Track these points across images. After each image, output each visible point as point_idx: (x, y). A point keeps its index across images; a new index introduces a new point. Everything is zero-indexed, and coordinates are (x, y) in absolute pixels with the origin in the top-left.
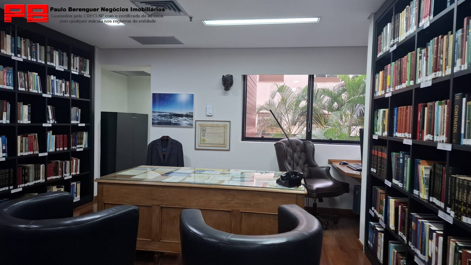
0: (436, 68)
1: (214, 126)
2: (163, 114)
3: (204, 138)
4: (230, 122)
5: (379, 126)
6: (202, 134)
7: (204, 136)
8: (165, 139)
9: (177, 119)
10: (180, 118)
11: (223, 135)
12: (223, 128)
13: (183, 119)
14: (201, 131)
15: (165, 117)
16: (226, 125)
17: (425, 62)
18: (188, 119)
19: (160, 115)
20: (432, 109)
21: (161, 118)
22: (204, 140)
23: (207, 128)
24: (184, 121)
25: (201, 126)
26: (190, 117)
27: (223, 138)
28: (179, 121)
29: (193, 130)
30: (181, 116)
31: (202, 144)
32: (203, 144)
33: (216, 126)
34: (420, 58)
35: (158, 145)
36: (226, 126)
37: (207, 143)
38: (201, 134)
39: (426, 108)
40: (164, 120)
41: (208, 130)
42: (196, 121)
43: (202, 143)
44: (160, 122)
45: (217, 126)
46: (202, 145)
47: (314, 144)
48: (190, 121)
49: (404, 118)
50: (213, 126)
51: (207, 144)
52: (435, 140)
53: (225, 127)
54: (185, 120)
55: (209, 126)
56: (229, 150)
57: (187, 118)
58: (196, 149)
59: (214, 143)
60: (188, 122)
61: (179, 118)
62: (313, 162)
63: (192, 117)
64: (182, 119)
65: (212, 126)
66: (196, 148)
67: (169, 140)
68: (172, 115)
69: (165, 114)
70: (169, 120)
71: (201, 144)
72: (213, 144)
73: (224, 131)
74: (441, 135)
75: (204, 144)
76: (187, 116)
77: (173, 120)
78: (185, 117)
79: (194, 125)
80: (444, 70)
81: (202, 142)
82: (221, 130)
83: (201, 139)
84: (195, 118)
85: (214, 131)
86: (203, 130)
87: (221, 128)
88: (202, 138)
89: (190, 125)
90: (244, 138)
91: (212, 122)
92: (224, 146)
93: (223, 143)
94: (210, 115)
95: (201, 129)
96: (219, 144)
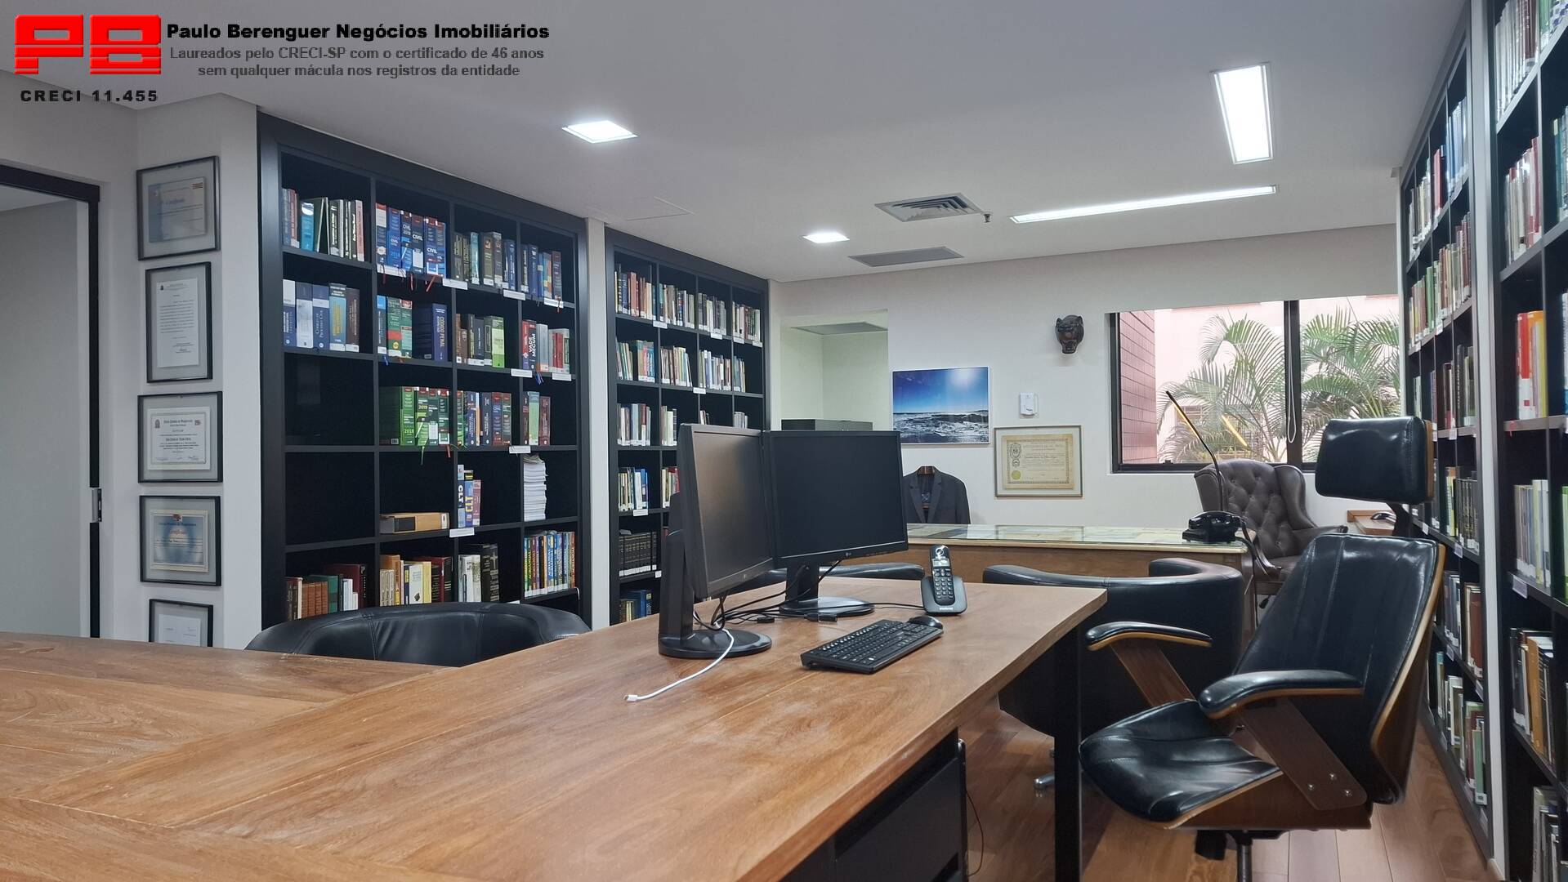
1: (1041, 440)
2: (918, 416)
3: (1018, 469)
4: (1079, 427)
6: (1011, 460)
7: (1016, 464)
9: (951, 428)
10: (958, 425)
11: (1064, 460)
12: (1064, 443)
13: (965, 426)
14: (1008, 453)
15: (924, 424)
16: (1071, 436)
18: (976, 427)
19: (910, 420)
21: (913, 426)
22: (1016, 475)
23: (1023, 444)
24: (967, 432)
25: (1008, 441)
26: (981, 421)
27: (1064, 467)
28: (955, 431)
29: (988, 452)
30: (959, 419)
31: (1013, 483)
32: (1015, 483)
35: (912, 488)
37: (1024, 480)
38: (1008, 461)
40: (921, 432)
41: (1026, 450)
42: (996, 429)
44: (910, 436)
45: (1047, 439)
46: (1012, 486)
47: (1304, 474)
48: (980, 430)
50: (1039, 440)
51: (1023, 483)
53: (1068, 439)
54: (970, 428)
55: (1029, 441)
56: (1080, 496)
57: (973, 424)
58: (998, 496)
59: (1043, 479)
60: (977, 434)
61: (955, 424)
62: (1302, 516)
63: (986, 420)
64: (962, 426)
65: (1035, 440)
66: (999, 493)
67: (936, 477)
68: (940, 419)
69: (921, 416)
71: (1009, 483)
72: (1039, 483)
73: (1067, 449)
75: (1018, 483)
76: (973, 418)
77: (941, 431)
78: (968, 423)
79: (991, 440)
81: (1012, 480)
82: (1059, 449)
83: (1008, 471)
84: (993, 423)
85: (1042, 452)
86: (1014, 451)
87: (1058, 443)
89: (984, 439)
90: (1119, 467)
91: (1034, 430)
92: (1066, 485)
93: (1065, 480)
94: (1029, 413)
95: (1008, 448)
96: (1055, 483)
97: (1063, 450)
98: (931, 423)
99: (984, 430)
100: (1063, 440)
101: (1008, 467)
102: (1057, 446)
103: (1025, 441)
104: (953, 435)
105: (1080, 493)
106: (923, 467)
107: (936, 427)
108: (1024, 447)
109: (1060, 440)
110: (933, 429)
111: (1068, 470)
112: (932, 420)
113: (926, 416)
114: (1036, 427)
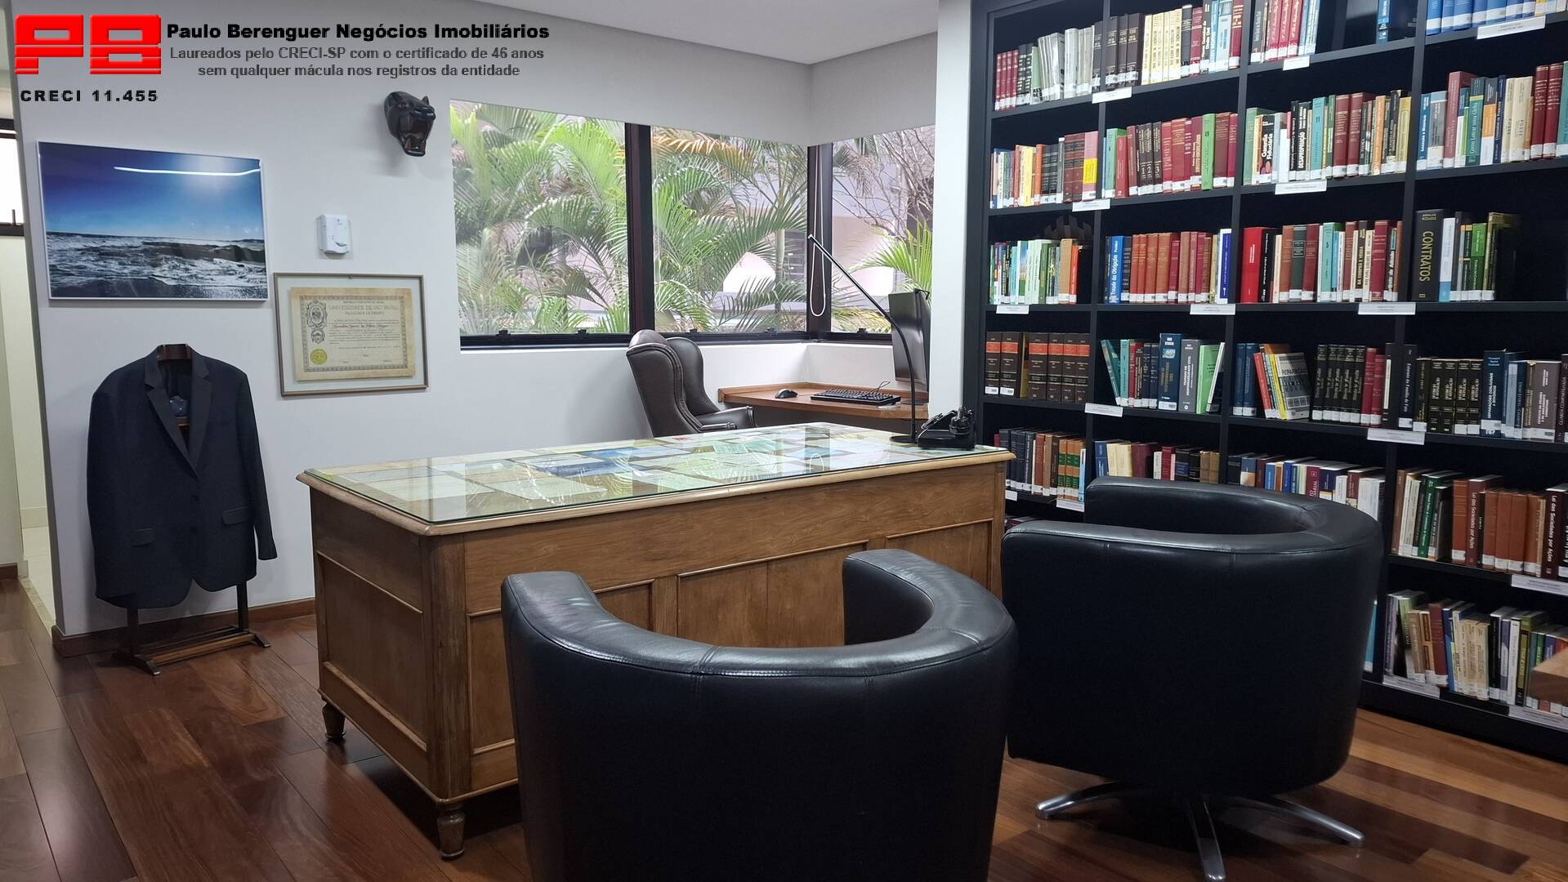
1: (360, 298)
2: (109, 243)
3: (322, 346)
4: (420, 278)
5: (1021, 283)
6: (309, 330)
7: (319, 337)
8: (175, 356)
9: (187, 270)
10: (202, 265)
11: (398, 330)
12: (397, 303)
13: (217, 267)
14: (302, 319)
15: (124, 260)
16: (408, 292)
17: (1286, 142)
18: (241, 269)
19: (95, 249)
20: (1307, 238)
21: (102, 263)
22: (320, 356)
23: (329, 303)
24: (222, 279)
25: (302, 298)
26: (250, 260)
27: (399, 343)
28: (196, 276)
29: (265, 314)
30: (209, 253)
31: (314, 370)
32: (318, 370)
33: (369, 298)
34: (1266, 130)
36: (406, 296)
37: (336, 365)
38: (304, 332)
39: (1281, 237)
40: (119, 275)
41: (335, 313)
42: (277, 276)
43: (315, 367)
44: (95, 281)
45: (371, 296)
46: (311, 376)
48: (250, 276)
49: (1164, 259)
50: (356, 297)
51: (332, 370)
52: (1322, 299)
53: (402, 298)
54: (227, 272)
55: (338, 298)
56: (422, 387)
57: (234, 265)
58: (285, 395)
59: (367, 362)
60: (242, 283)
61: (196, 262)
63: (260, 257)
64: (210, 266)
65: (350, 297)
66: (288, 388)
67: (195, 364)
68: (162, 251)
69: (118, 243)
70: (146, 272)
71: (308, 370)
72: (359, 368)
73: (402, 314)
75: (323, 370)
76: (237, 254)
77: (167, 273)
78: (225, 261)
79: (270, 293)
80: (1378, 163)
81: (312, 365)
82: (391, 313)
83: (305, 349)
84: (273, 264)
85: (361, 317)
86: (315, 316)
87: (388, 303)
88: (312, 346)
89: (254, 296)
91: (345, 281)
92: (403, 372)
93: (401, 362)
94: (339, 250)
95: (302, 309)
96: (385, 368)
97: (396, 316)
98: (142, 258)
99: (259, 276)
100: (395, 298)
101: (305, 345)
102: (386, 307)
103: (333, 298)
104: (194, 283)
105: (422, 383)
106: (168, 346)
107: (154, 266)
108: (332, 308)
109: (391, 298)
110: (147, 270)
111: (405, 346)
112: (145, 251)
113: (129, 244)
114: (350, 276)
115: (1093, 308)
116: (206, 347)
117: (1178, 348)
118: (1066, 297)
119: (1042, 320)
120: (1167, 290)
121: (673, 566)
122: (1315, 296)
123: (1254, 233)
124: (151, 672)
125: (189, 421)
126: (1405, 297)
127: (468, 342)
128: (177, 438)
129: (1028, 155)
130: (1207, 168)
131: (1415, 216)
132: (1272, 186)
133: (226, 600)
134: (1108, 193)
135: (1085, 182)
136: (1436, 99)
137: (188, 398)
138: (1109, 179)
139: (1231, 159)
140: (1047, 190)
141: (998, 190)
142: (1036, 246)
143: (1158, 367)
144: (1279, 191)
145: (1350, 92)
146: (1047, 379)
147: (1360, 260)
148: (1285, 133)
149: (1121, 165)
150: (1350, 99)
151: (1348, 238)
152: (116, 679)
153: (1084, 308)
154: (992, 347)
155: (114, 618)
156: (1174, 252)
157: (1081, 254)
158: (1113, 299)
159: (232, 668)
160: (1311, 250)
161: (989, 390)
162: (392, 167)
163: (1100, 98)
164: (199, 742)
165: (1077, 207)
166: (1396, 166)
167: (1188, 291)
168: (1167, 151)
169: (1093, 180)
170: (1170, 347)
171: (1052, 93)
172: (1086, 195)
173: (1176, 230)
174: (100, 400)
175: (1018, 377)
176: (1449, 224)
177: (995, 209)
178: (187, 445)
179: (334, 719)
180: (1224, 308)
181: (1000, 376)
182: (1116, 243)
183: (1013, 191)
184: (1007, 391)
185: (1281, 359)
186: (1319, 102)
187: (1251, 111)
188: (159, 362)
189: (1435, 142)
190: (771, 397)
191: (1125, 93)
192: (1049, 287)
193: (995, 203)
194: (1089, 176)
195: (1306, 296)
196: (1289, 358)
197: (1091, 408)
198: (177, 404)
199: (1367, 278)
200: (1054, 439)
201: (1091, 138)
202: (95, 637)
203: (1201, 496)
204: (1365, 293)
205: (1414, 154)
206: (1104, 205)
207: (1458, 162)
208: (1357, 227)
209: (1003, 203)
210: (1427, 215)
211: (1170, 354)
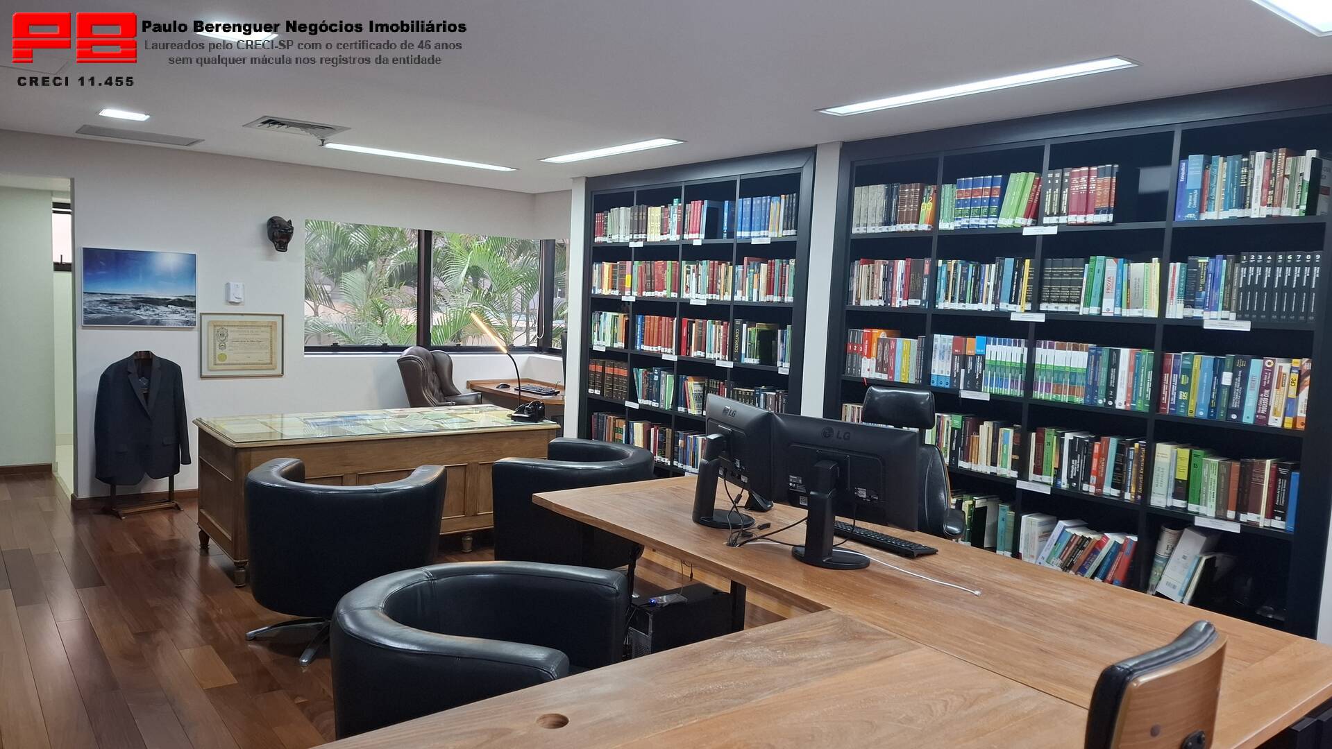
0: (712, 289)
1: (247, 326)
2: (114, 297)
3: (224, 352)
4: (283, 316)
5: (604, 334)
6: (218, 344)
7: (223, 347)
8: (144, 357)
9: (154, 311)
10: (162, 308)
11: (268, 343)
12: (268, 330)
13: (170, 310)
14: (214, 337)
15: (121, 306)
16: (275, 323)
17: (694, 279)
18: (183, 311)
19: (107, 301)
20: (703, 326)
21: (110, 308)
22: (223, 357)
23: (229, 329)
24: (172, 316)
25: (215, 326)
26: (187, 306)
27: (268, 351)
28: (158, 314)
29: (193, 335)
30: (166, 302)
31: (219, 364)
32: (221, 364)
33: (252, 326)
34: (688, 273)
35: (130, 373)
36: (273, 325)
37: (231, 362)
38: (215, 344)
39: (694, 325)
40: (118, 314)
41: (232, 334)
42: (201, 314)
43: (220, 362)
44: (105, 317)
45: (254, 325)
46: (217, 367)
47: (451, 356)
48: (187, 314)
49: (656, 330)
50: (245, 326)
51: (229, 364)
52: (708, 356)
53: (272, 326)
54: (174, 312)
55: (235, 326)
56: (283, 375)
57: (179, 309)
58: (202, 377)
59: (248, 361)
60: (183, 318)
61: (159, 307)
63: (192, 305)
64: (166, 309)
65: (242, 325)
66: (204, 374)
67: (154, 361)
68: (141, 302)
69: (119, 298)
71: (216, 364)
72: (245, 364)
73: (271, 335)
74: (715, 352)
75: (224, 364)
78: (173, 307)
79: (198, 323)
80: (722, 295)
81: (218, 362)
82: (265, 334)
83: (215, 353)
84: (200, 308)
85: (247, 337)
86: (221, 333)
87: (263, 329)
88: (219, 352)
89: (189, 324)
91: (239, 317)
92: (270, 366)
93: (269, 361)
94: (237, 301)
95: (214, 332)
96: (259, 364)
97: (267, 336)
98: (131, 305)
99: (192, 314)
100: (267, 326)
101: (215, 349)
102: (262, 332)
103: (232, 326)
104: (156, 318)
105: (280, 373)
106: (140, 352)
107: (136, 309)
108: (231, 331)
109: (265, 326)
110: (133, 311)
111: (272, 353)
112: (132, 301)
113: (124, 298)
114: (242, 314)
115: (629, 351)
116: (159, 353)
117: (659, 375)
118: (620, 344)
119: (611, 355)
120: (657, 346)
121: (356, 469)
122: (705, 355)
123: (685, 320)
124: (119, 517)
125: (148, 390)
126: (731, 359)
127: (308, 349)
128: (142, 398)
129: (607, 266)
130: (668, 286)
131: (734, 322)
132: (689, 300)
133: (162, 485)
134: (635, 293)
135: (626, 286)
136: (739, 268)
137: (149, 378)
138: (635, 287)
139: (677, 286)
140: (614, 289)
141: (595, 284)
142: (610, 315)
143: (652, 385)
144: (692, 303)
145: (714, 260)
146: (612, 387)
147: (719, 341)
148: (694, 274)
149: (639, 279)
150: (714, 263)
151: (716, 327)
152: (104, 521)
153: (626, 351)
154: (592, 368)
155: (104, 491)
156: (659, 326)
157: (627, 322)
158: (638, 348)
159: (164, 519)
160: (704, 332)
161: (591, 391)
162: (269, 257)
163: (632, 245)
164: (140, 546)
165: (624, 299)
166: (728, 297)
167: (665, 347)
168: (656, 276)
169: (630, 286)
170: (656, 375)
171: (615, 238)
172: (627, 293)
173: (661, 314)
174: (105, 379)
175: (602, 384)
176: (745, 326)
177: (594, 294)
178: (147, 403)
179: (204, 539)
180: (674, 358)
181: (594, 383)
182: (639, 319)
183: (601, 287)
184: (597, 392)
185: (694, 384)
186: (704, 262)
187: (684, 262)
188: (135, 360)
189: (739, 289)
190: (494, 387)
191: (640, 244)
192: (614, 340)
193: (595, 292)
194: (628, 285)
195: (702, 354)
196: (700, 384)
197: (628, 404)
198: (143, 382)
199: (721, 348)
200: (615, 419)
201: (629, 263)
202: (94, 500)
203: (595, 447)
204: (720, 355)
205: (733, 293)
206: (633, 299)
207: (746, 299)
208: (718, 324)
209: (598, 291)
210: (738, 322)
211: (656, 378)
